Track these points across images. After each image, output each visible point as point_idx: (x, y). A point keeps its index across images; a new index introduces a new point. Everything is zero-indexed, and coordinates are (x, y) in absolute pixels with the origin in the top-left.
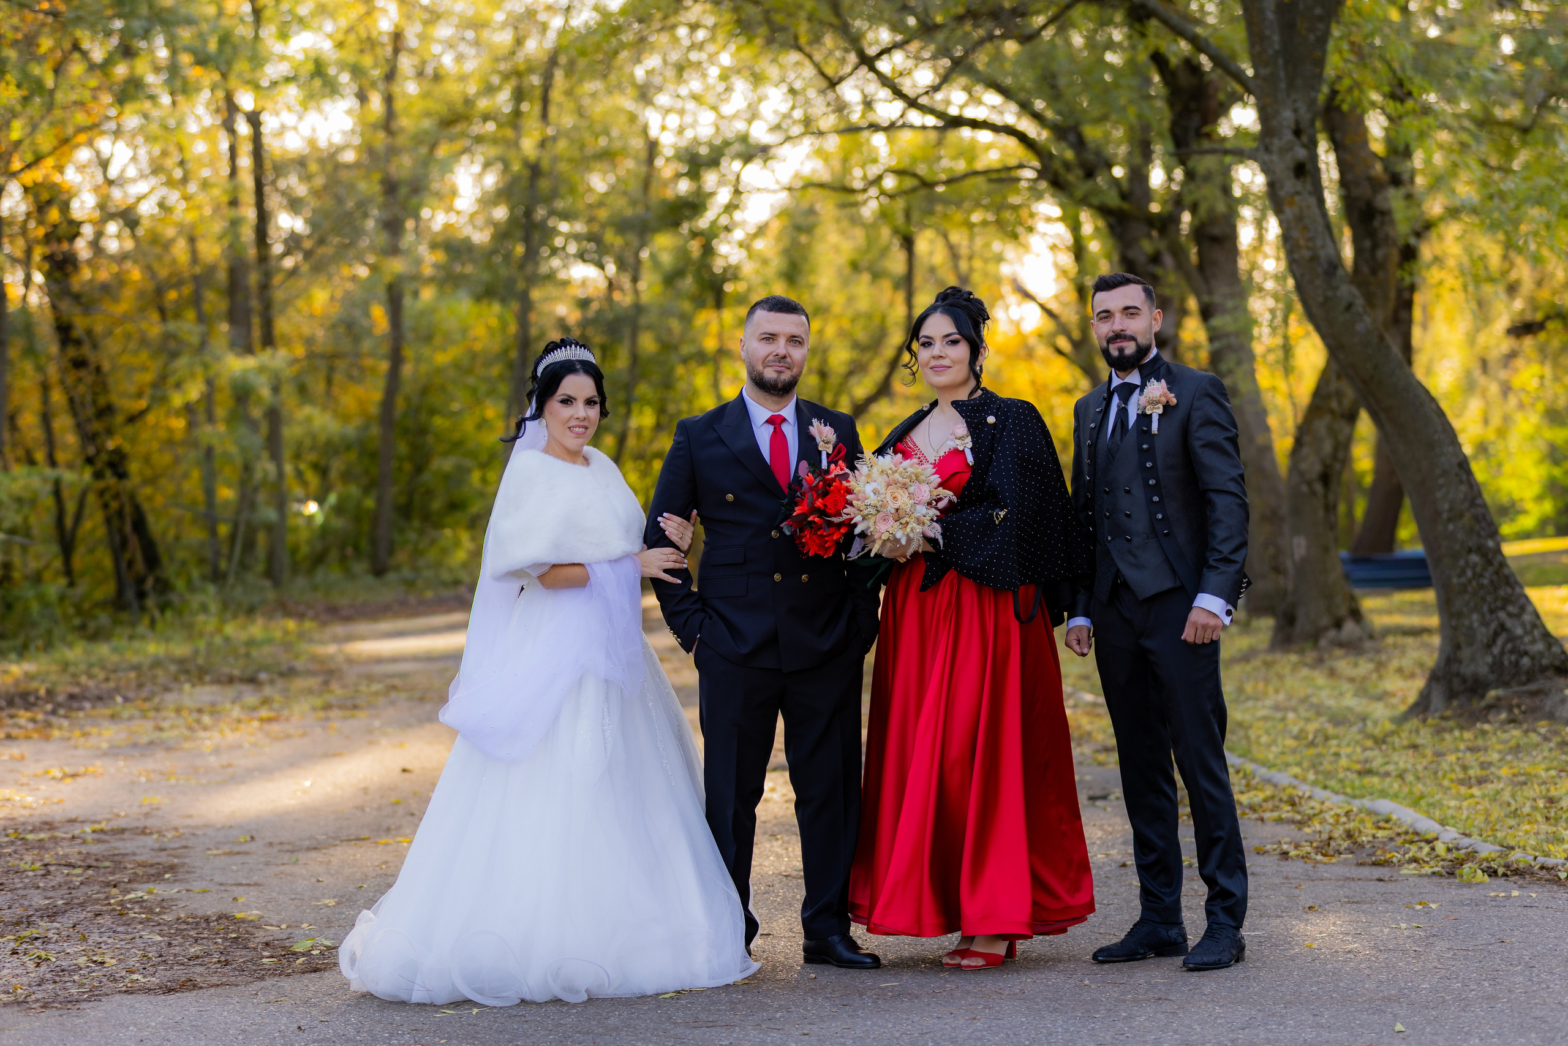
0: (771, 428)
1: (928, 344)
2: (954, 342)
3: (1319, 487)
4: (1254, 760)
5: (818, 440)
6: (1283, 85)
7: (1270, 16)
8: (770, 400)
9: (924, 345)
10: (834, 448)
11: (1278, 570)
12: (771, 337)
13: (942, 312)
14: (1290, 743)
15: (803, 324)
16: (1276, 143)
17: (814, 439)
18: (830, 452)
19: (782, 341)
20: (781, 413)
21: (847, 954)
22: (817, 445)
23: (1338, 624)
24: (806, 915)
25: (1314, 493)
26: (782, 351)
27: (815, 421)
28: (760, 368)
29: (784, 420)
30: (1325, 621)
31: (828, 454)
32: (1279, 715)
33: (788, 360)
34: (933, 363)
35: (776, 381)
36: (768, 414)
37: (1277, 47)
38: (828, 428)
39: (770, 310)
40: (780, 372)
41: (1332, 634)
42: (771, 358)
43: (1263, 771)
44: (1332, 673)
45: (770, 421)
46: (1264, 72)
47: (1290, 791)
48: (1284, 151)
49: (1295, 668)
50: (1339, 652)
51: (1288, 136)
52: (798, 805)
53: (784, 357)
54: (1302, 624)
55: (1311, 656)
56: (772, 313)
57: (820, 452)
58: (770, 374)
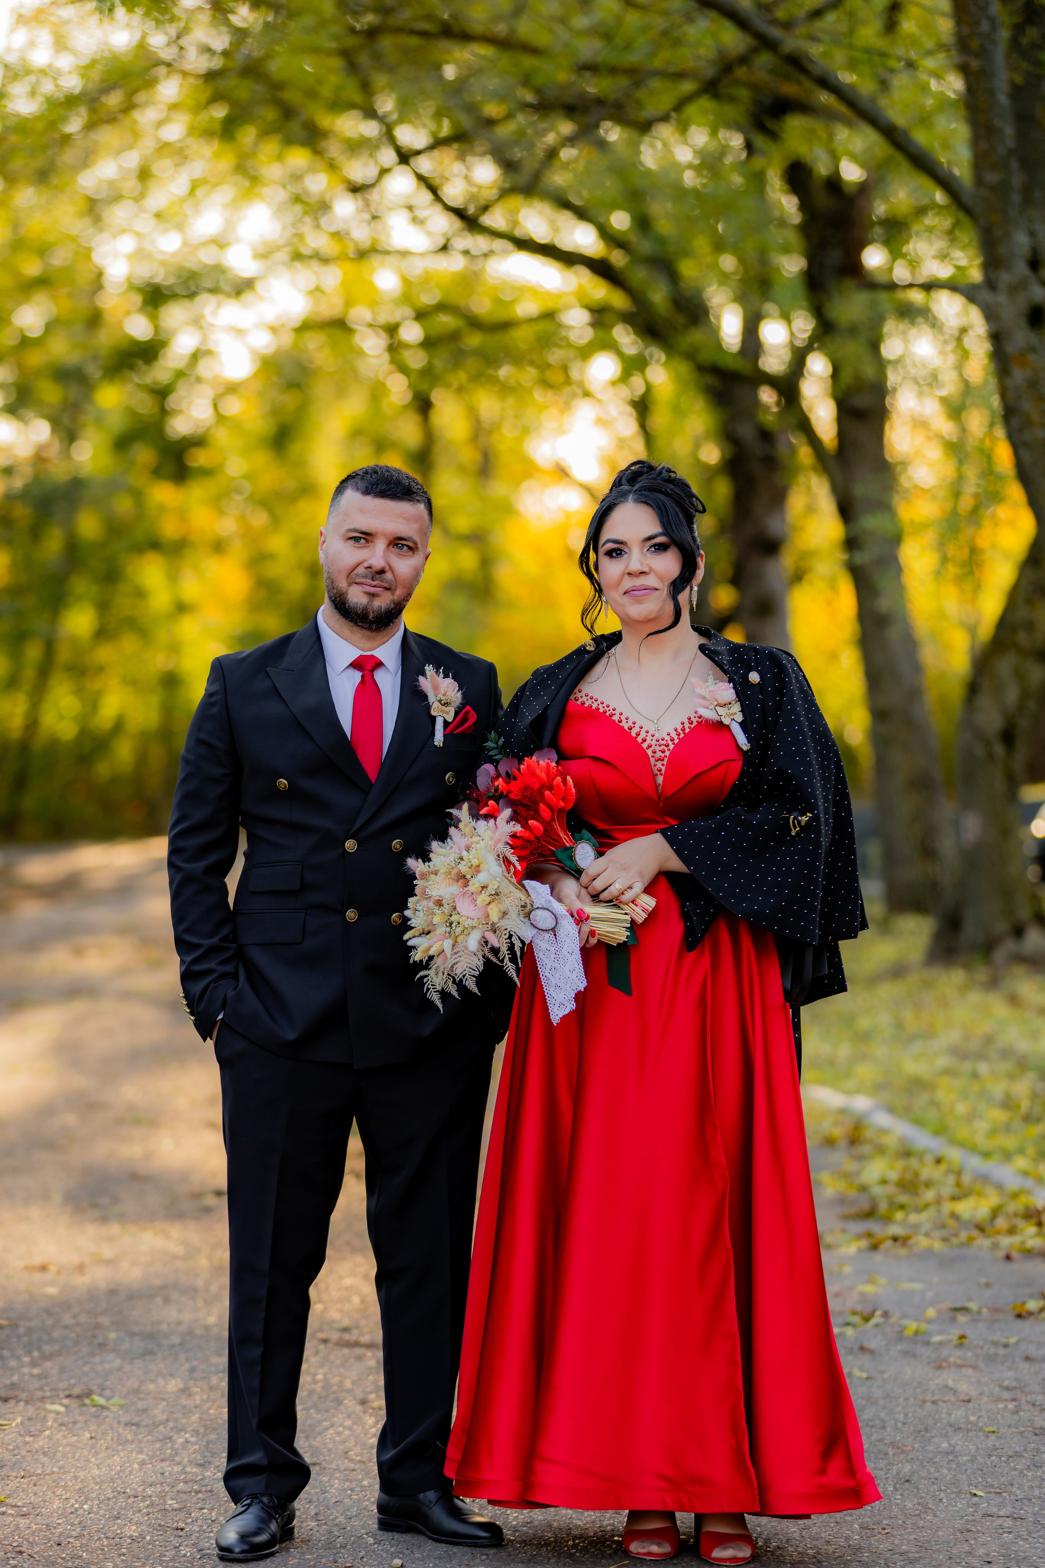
0: (356, 676)
1: (617, 551)
2: (661, 548)
3: (999, 750)
4: (953, 1142)
5: (432, 698)
6: (1016, 198)
7: (1003, 99)
8: (358, 635)
9: (609, 553)
10: (457, 714)
11: (928, 852)
12: (364, 537)
13: (638, 501)
14: (999, 1115)
15: (417, 519)
16: (1004, 278)
17: (425, 697)
18: (450, 718)
19: (380, 545)
20: (376, 653)
21: (451, 1524)
22: (428, 707)
23: (1018, 932)
24: (389, 1455)
25: (990, 756)
26: (378, 562)
27: (429, 669)
28: (342, 584)
29: (379, 664)
30: (1001, 926)
31: (446, 723)
32: (966, 1066)
33: (388, 576)
34: (628, 583)
35: (365, 609)
36: (354, 653)
37: (1010, 143)
38: (450, 680)
39: (367, 492)
40: (373, 595)
41: (1010, 945)
42: (361, 570)
43: (975, 1163)
44: (1014, 1000)
45: (356, 665)
46: (992, 177)
47: (1024, 1200)
48: (1014, 290)
49: (963, 990)
50: (1020, 970)
51: (1021, 269)
52: (381, 1280)
53: (382, 572)
54: (970, 930)
55: (982, 974)
56: (369, 498)
57: (433, 719)
58: (357, 597)
